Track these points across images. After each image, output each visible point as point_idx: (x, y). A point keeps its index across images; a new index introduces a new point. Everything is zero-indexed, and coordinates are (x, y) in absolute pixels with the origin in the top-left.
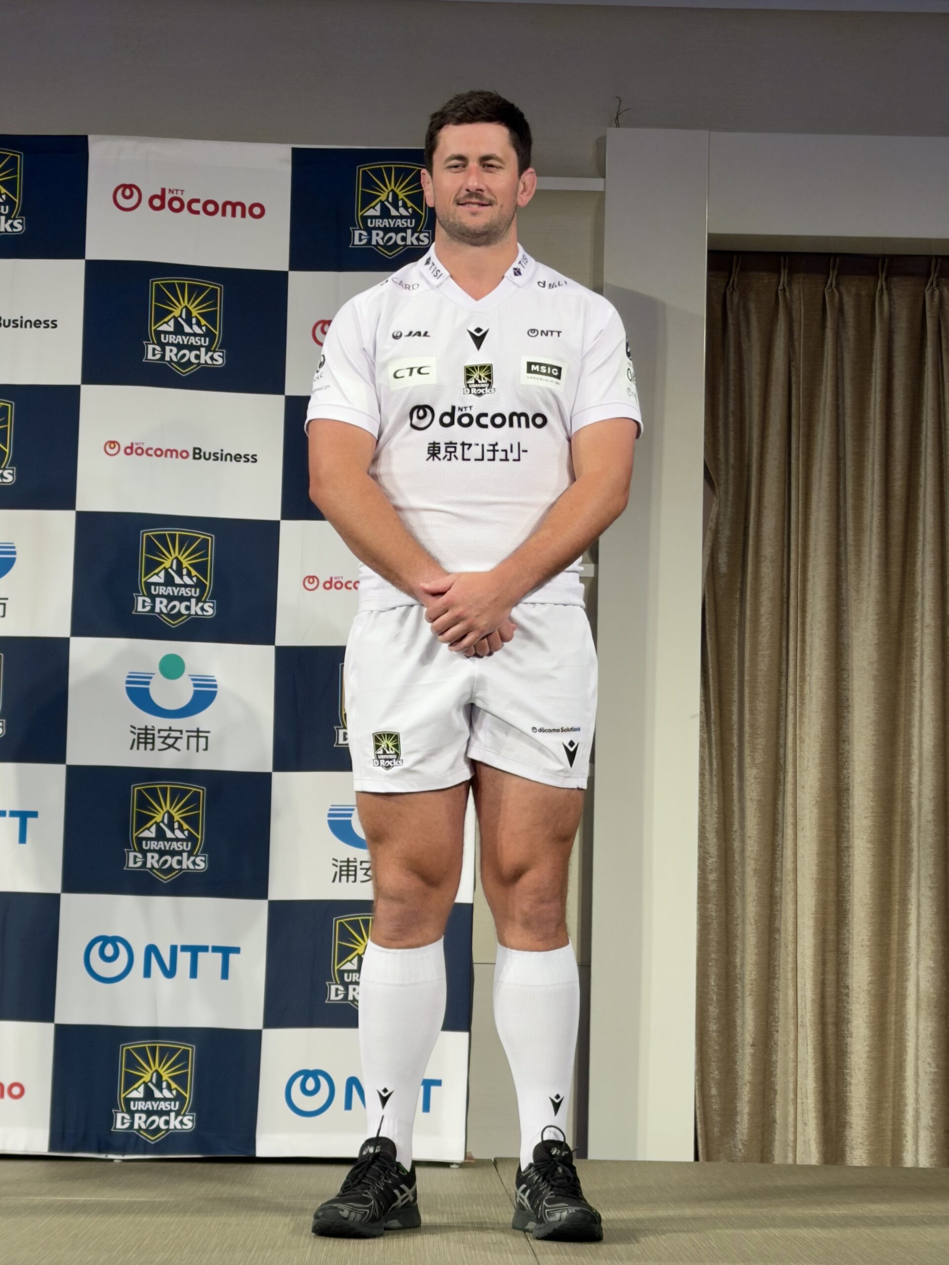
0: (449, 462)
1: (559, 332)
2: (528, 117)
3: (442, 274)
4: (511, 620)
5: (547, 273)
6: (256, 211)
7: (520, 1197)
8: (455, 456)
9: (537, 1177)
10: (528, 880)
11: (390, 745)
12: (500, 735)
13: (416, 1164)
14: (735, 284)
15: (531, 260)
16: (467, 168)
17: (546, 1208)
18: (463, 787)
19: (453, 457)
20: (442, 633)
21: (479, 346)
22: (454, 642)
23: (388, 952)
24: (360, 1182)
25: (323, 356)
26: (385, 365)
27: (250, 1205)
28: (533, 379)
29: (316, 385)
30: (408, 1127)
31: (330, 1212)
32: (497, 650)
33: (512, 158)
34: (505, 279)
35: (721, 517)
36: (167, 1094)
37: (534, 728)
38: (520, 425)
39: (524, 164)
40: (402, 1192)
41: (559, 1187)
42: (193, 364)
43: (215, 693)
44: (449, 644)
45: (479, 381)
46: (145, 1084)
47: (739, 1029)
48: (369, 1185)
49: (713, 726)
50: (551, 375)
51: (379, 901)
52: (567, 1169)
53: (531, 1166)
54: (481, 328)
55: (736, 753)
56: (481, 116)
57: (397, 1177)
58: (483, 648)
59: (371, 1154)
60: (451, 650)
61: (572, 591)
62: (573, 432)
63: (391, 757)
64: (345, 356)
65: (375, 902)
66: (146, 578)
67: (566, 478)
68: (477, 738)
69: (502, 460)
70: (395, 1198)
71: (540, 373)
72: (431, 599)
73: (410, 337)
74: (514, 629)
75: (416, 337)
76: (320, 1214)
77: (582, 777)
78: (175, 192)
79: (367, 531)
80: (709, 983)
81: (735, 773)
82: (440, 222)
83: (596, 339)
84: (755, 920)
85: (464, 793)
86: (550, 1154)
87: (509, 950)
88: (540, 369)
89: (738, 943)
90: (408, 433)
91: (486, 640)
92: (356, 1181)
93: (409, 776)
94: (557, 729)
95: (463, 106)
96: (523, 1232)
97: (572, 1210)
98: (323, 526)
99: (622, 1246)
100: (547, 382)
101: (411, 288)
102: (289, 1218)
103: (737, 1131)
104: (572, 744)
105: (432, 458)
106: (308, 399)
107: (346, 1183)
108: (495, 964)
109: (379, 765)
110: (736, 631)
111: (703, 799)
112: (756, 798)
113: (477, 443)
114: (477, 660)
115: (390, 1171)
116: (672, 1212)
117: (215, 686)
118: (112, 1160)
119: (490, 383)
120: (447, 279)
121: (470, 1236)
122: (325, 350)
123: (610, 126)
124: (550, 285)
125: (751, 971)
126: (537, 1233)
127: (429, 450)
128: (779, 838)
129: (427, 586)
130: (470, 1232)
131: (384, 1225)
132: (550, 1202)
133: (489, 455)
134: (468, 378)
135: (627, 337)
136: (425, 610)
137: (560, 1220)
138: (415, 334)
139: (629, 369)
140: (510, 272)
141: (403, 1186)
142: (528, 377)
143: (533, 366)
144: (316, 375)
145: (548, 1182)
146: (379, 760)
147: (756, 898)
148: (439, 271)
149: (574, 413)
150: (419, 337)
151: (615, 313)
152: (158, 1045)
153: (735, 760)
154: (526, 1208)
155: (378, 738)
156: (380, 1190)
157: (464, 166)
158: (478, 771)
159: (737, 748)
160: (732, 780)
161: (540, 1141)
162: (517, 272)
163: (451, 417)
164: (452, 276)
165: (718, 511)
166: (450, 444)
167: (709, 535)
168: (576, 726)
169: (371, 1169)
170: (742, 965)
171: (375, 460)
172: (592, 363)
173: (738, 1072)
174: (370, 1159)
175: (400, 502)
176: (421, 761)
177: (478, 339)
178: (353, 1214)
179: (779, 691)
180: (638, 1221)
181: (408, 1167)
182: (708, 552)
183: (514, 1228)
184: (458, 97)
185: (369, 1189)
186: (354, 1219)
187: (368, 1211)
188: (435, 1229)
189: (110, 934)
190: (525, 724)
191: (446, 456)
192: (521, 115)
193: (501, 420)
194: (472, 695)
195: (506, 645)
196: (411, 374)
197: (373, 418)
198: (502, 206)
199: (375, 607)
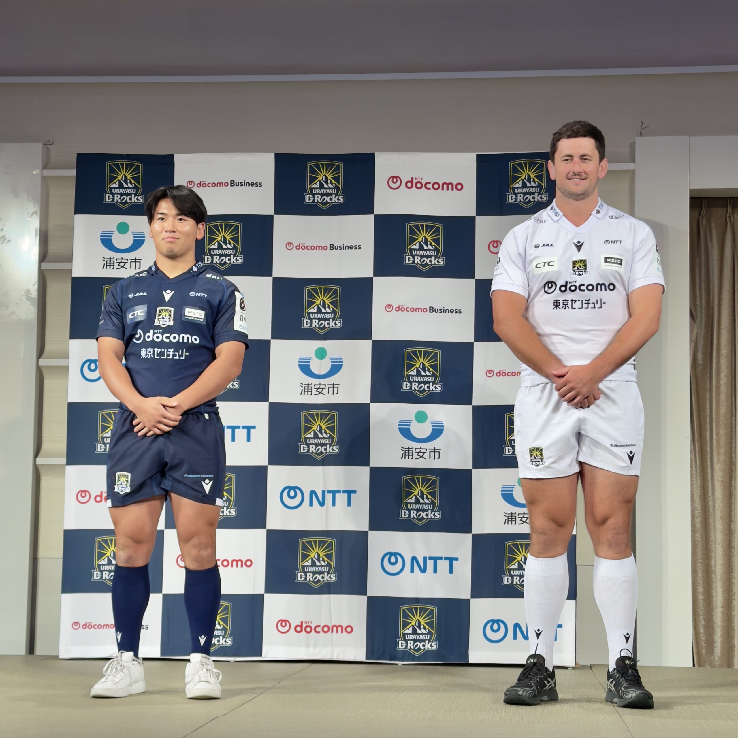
0: (565, 310)
1: (620, 241)
2: (603, 133)
3: (559, 215)
4: (599, 389)
5: (613, 212)
6: (459, 187)
7: (610, 685)
8: (568, 307)
9: (618, 675)
10: (610, 523)
11: (538, 454)
12: (594, 448)
13: (555, 667)
14: (704, 215)
15: (605, 206)
16: (573, 161)
17: (623, 691)
18: (575, 475)
19: (567, 308)
20: (564, 397)
21: (579, 250)
22: (570, 401)
23: (538, 560)
24: (527, 677)
25: (499, 258)
26: (531, 261)
27: (471, 688)
28: (608, 266)
29: (496, 273)
30: (551, 649)
31: (513, 692)
32: (592, 405)
33: (596, 155)
34: (592, 215)
35: (699, 335)
36: (423, 631)
37: (612, 445)
38: (601, 290)
39: (602, 157)
40: (549, 682)
41: (630, 680)
42: (428, 265)
43: (442, 430)
44: (567, 402)
45: (580, 268)
46: (413, 626)
47: (714, 599)
48: (531, 678)
49: (696, 443)
50: (617, 263)
51: (534, 534)
52: (634, 671)
53: (615, 669)
54: (580, 241)
55: (709, 456)
56: (581, 134)
57: (546, 674)
58: (585, 404)
59: (532, 663)
60: (568, 405)
61: (631, 374)
62: (630, 292)
63: (538, 460)
64: (511, 258)
65: (531, 534)
66: (407, 373)
67: (627, 316)
68: (582, 450)
69: (592, 308)
70: (545, 685)
71: (611, 262)
72: (557, 379)
73: (544, 247)
74: (600, 394)
75: (547, 247)
76: (508, 693)
77: (637, 470)
78: (418, 179)
79: (523, 346)
80: (697, 575)
81: (709, 466)
82: (558, 188)
83: (640, 244)
84: (721, 543)
85: (576, 479)
86: (625, 663)
87: (600, 559)
88: (611, 261)
89: (713, 554)
90: (543, 295)
91: (586, 399)
92: (525, 677)
93: (548, 470)
94: (623, 445)
95: (571, 129)
96: (611, 703)
97: (638, 692)
98: (502, 344)
99: (665, 711)
100: (615, 267)
101: (544, 222)
102: (490, 694)
103: (715, 652)
104: (631, 452)
105: (556, 308)
106: (492, 280)
107: (520, 677)
108: (593, 565)
109: (533, 464)
110: (708, 393)
111: (692, 480)
112: (721, 479)
113: (579, 299)
114: (582, 410)
115: (542, 671)
116: (688, 693)
117: (443, 426)
118: (397, 664)
119: (585, 269)
120: (562, 217)
121: (585, 705)
122: (500, 255)
123: (637, 136)
124: (615, 217)
125: (720, 569)
126: (619, 704)
127: (554, 304)
128: (733, 500)
129: (555, 373)
130: (584, 703)
131: (540, 699)
132: (626, 688)
133: (585, 306)
134: (574, 267)
135: (656, 242)
136: (554, 385)
137: (632, 697)
138: (546, 246)
139: (658, 258)
140: (594, 212)
141: (549, 679)
142: (605, 265)
143: (607, 259)
144: (496, 268)
145: (625, 678)
146: (533, 462)
147: (722, 531)
148: (558, 213)
149: (630, 282)
150: (549, 247)
151: (649, 230)
152: (418, 607)
153: (709, 460)
154: (613, 691)
155: (532, 451)
156: (538, 681)
157: (572, 160)
158: (583, 467)
159: (710, 454)
160: (707, 470)
161: (619, 656)
162: (598, 212)
163: (565, 287)
164: (564, 215)
165: (697, 332)
166: (566, 301)
167: (693, 344)
168: (633, 444)
169: (532, 671)
170: (715, 566)
171: (527, 309)
172: (638, 256)
173: (714, 621)
174: (532, 665)
175: (540, 332)
176: (554, 463)
177: (579, 246)
178: (525, 693)
179: (731, 424)
180: (671, 698)
181: (551, 669)
182: (692, 353)
183: (606, 701)
184: (568, 124)
185: (532, 680)
186: (525, 696)
187: (532, 692)
188: (566, 701)
189: (393, 551)
190: (607, 443)
191: (563, 307)
192: (600, 132)
193: (591, 288)
194: (579, 428)
195: (597, 402)
196: (544, 266)
197: (526, 289)
198: (591, 179)
199: (528, 384)
